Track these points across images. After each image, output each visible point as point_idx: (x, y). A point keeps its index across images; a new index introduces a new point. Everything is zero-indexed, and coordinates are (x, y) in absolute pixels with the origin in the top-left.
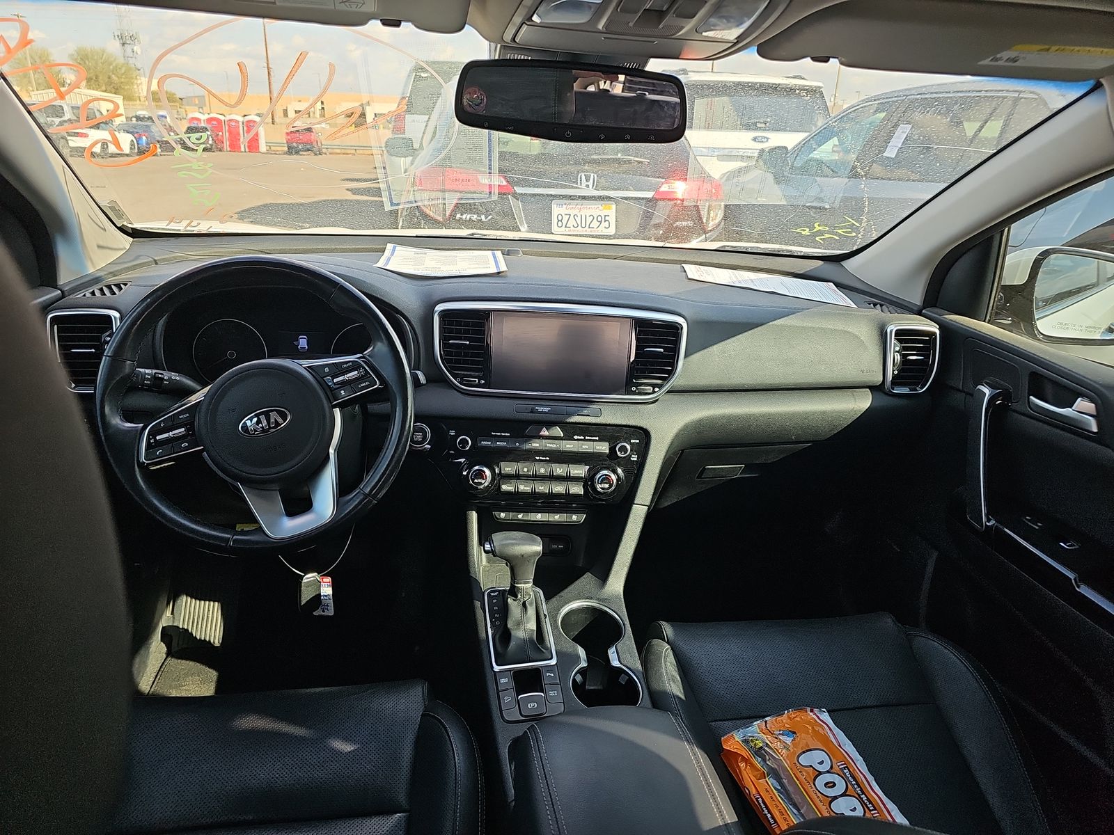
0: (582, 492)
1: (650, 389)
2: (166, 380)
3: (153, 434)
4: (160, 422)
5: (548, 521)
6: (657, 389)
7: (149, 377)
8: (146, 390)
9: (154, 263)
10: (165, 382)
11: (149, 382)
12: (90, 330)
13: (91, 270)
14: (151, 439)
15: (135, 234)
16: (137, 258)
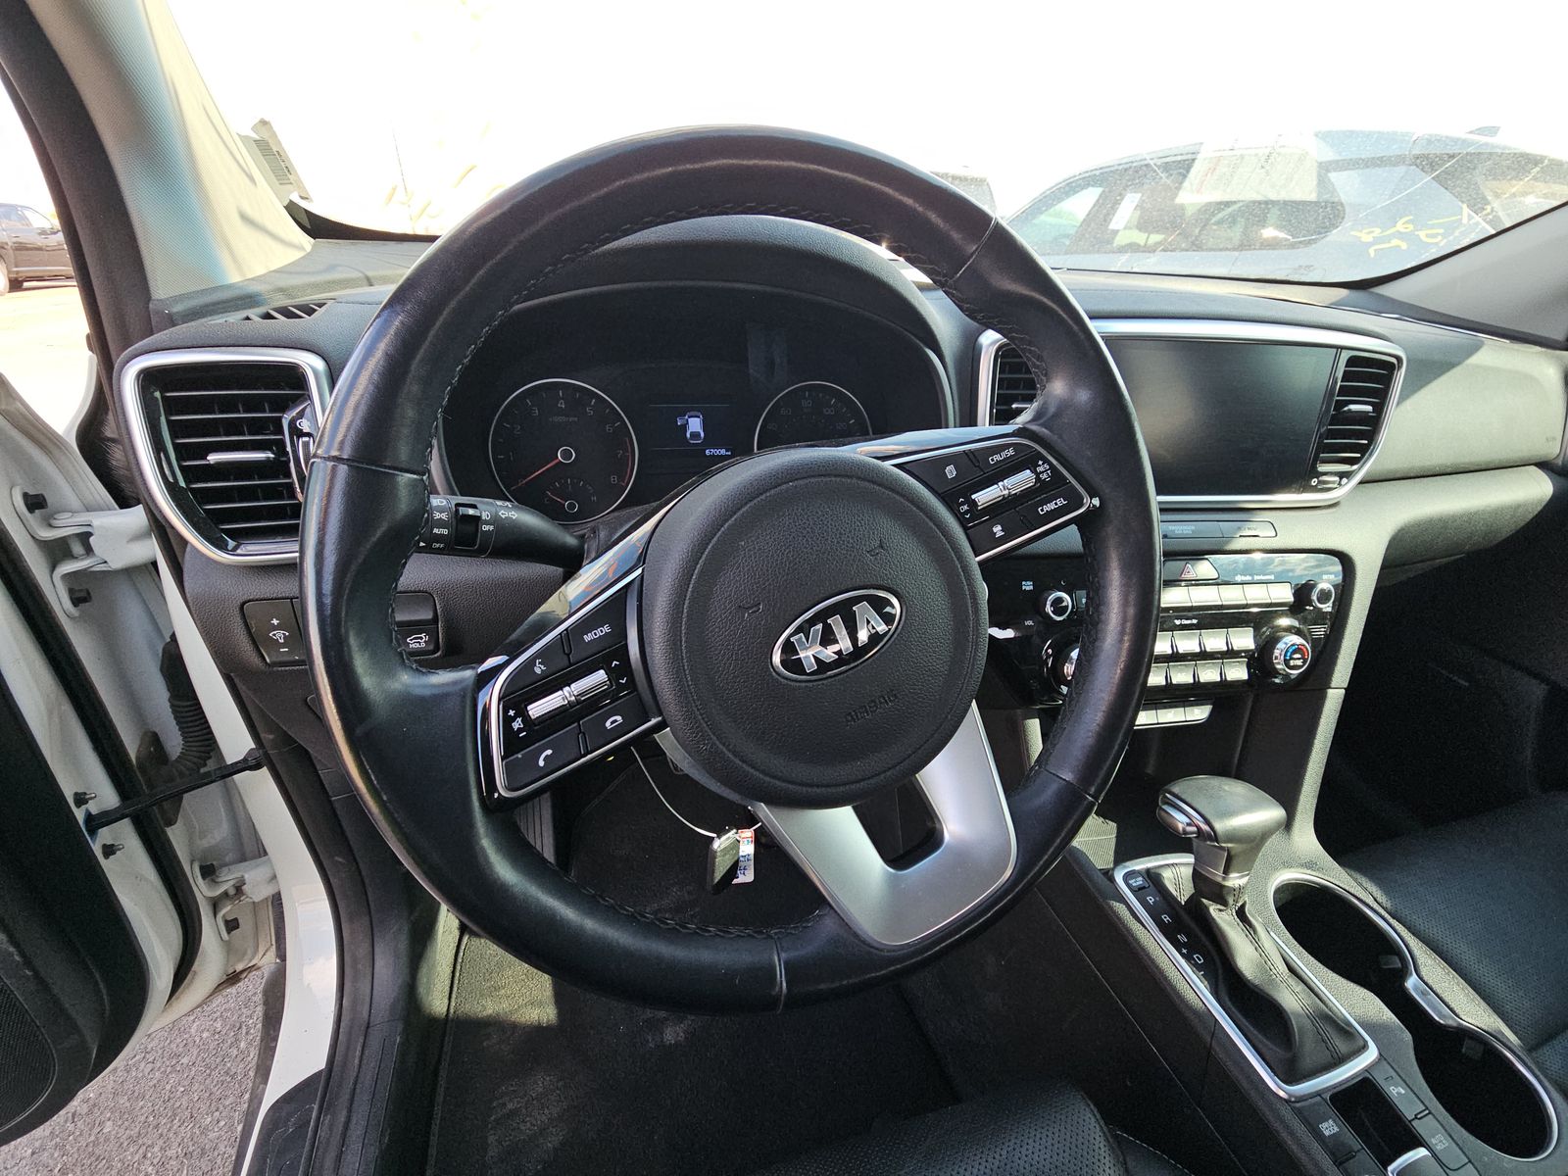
0: (1245, 676)
1: (1333, 482)
2: (487, 523)
3: (516, 699)
4: (531, 662)
5: (1158, 724)
6: (1345, 480)
7: (444, 516)
8: (439, 552)
9: (365, 282)
10: (485, 528)
11: (445, 532)
12: (252, 404)
13: (233, 277)
14: (514, 719)
15: (318, 228)
16: (331, 268)
